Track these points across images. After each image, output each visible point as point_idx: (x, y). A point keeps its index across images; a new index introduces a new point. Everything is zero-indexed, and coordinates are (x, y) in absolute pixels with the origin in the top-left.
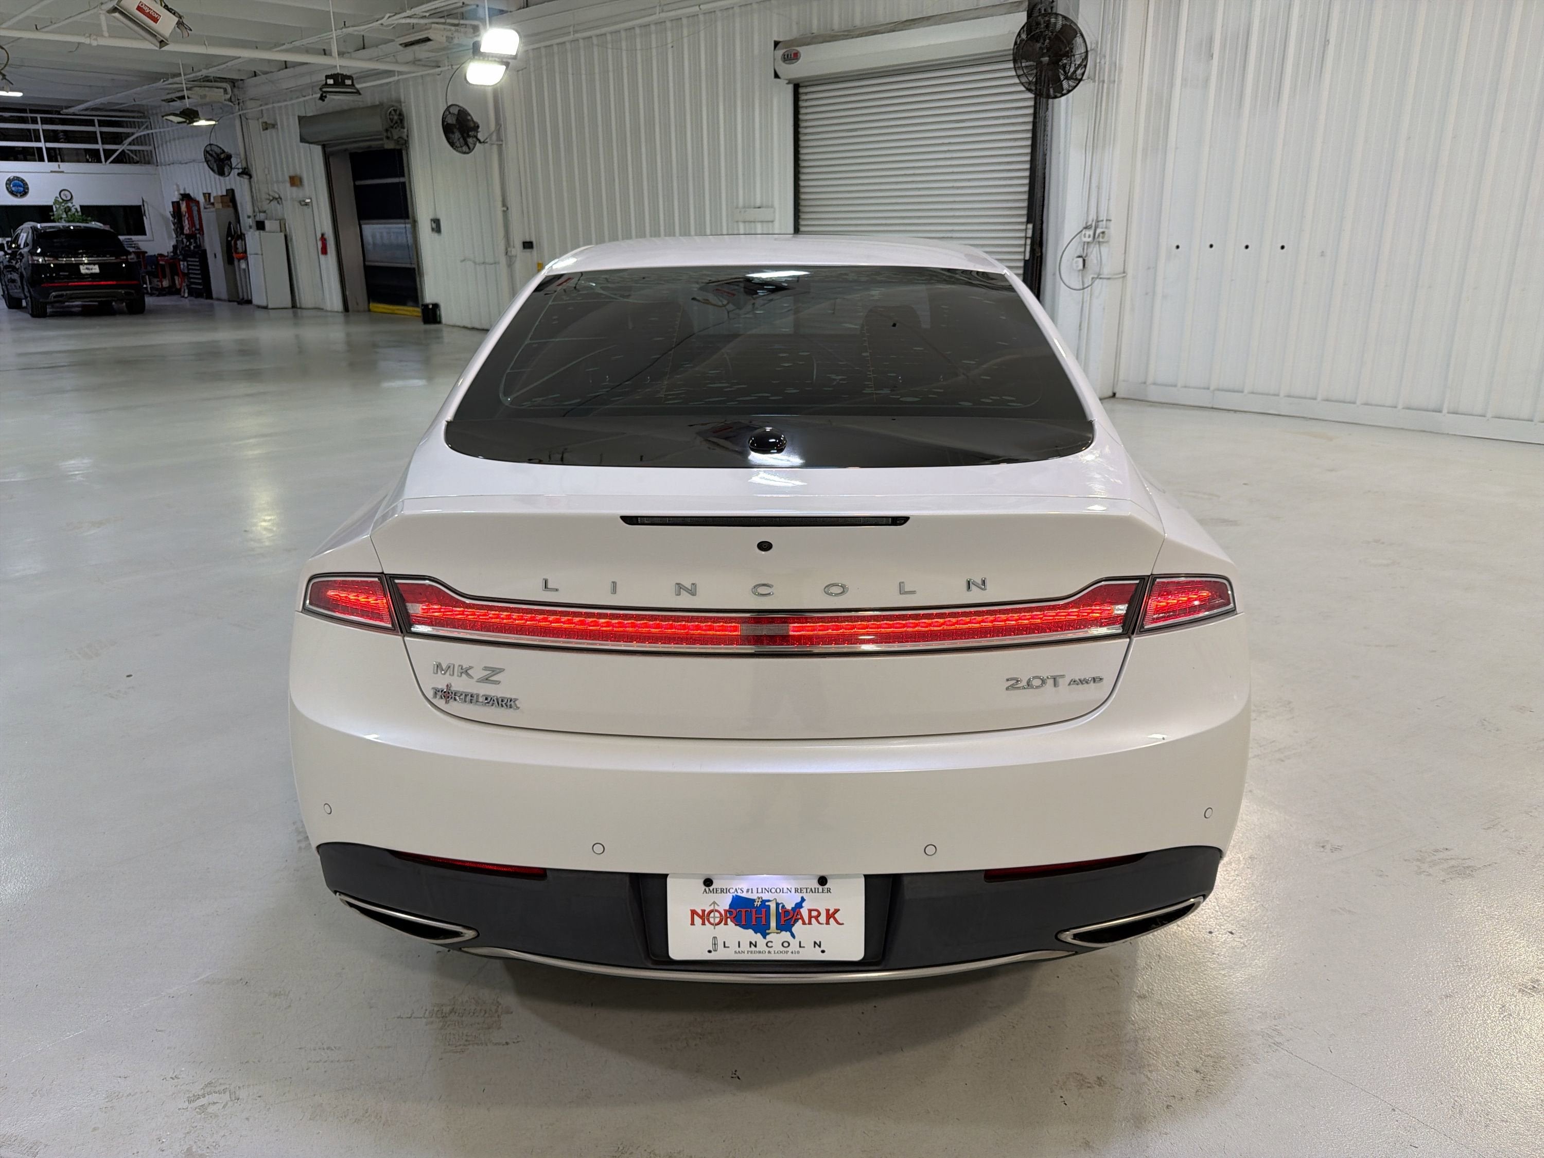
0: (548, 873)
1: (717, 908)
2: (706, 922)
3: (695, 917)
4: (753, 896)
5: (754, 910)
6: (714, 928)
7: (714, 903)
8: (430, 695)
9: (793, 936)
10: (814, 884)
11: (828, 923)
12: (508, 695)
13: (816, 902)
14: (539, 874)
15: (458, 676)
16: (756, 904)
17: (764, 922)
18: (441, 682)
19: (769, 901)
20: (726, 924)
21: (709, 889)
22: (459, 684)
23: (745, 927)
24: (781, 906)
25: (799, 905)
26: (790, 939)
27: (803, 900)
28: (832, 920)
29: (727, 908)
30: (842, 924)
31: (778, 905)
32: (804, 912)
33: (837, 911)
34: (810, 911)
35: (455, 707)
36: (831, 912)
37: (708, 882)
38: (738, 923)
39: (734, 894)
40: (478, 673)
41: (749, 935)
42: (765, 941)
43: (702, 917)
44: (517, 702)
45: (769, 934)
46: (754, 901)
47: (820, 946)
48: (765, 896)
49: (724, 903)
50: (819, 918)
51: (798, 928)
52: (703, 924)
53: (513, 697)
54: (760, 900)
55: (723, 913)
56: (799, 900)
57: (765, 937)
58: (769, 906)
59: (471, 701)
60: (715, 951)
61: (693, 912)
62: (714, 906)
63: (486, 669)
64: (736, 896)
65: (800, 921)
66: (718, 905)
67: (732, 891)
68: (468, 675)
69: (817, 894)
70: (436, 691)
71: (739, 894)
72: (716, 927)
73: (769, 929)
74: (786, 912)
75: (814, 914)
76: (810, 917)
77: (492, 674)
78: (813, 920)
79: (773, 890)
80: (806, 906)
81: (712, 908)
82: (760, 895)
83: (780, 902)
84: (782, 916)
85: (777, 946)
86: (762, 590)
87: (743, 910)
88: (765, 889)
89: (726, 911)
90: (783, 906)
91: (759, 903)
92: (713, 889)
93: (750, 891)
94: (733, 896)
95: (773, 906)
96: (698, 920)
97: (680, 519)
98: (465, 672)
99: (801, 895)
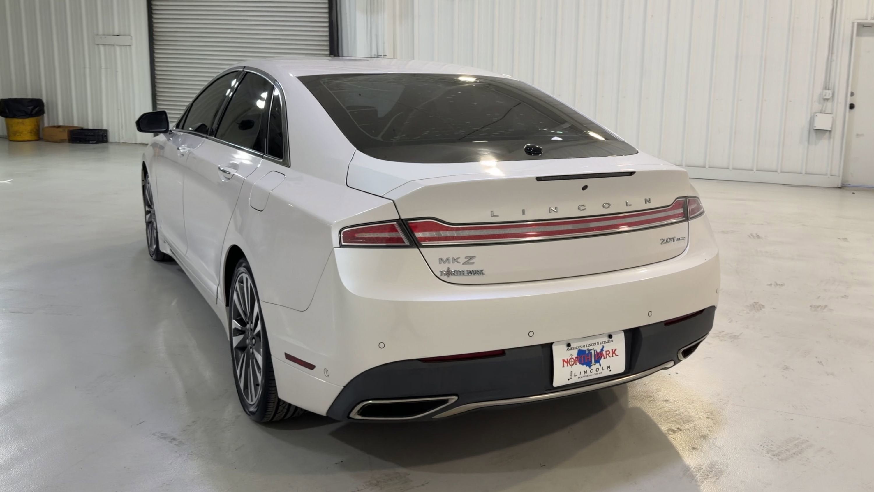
0: (506, 351)
1: (572, 357)
2: (569, 365)
3: (564, 362)
4: (585, 349)
5: (586, 355)
6: (572, 367)
7: (571, 355)
8: (439, 275)
9: (600, 365)
10: (606, 339)
11: (613, 356)
12: (479, 269)
13: (608, 347)
14: (502, 353)
15: (453, 263)
16: (586, 352)
17: (590, 361)
18: (444, 267)
19: (591, 350)
20: (576, 364)
21: (569, 349)
22: (454, 267)
23: (583, 364)
24: (596, 351)
25: (602, 350)
26: (599, 367)
27: (603, 347)
28: (614, 355)
29: (576, 356)
30: (617, 356)
31: (594, 351)
32: (604, 352)
33: (616, 350)
34: (606, 351)
35: (452, 279)
36: (613, 351)
37: (569, 345)
38: (580, 363)
39: (578, 349)
40: (462, 260)
41: (585, 368)
42: (590, 369)
43: (567, 362)
44: (483, 272)
45: (592, 366)
46: (585, 351)
47: (609, 368)
48: (590, 348)
49: (575, 353)
50: (610, 355)
51: (602, 361)
52: (568, 366)
53: (481, 269)
54: (588, 350)
55: (575, 358)
56: (602, 347)
57: (590, 368)
58: (591, 352)
59: (460, 275)
60: (571, 379)
61: (564, 361)
62: (571, 356)
63: (466, 257)
64: (579, 350)
65: (603, 357)
66: (573, 356)
67: (577, 348)
68: (457, 262)
69: (608, 343)
70: (442, 272)
71: (580, 349)
72: (573, 366)
73: (591, 363)
74: (598, 354)
75: (608, 352)
76: (607, 354)
77: (470, 259)
78: (607, 356)
79: (592, 345)
80: (605, 349)
81: (571, 357)
82: (588, 348)
83: (595, 350)
84: (596, 356)
85: (594, 372)
86: (582, 208)
87: (582, 356)
88: (589, 345)
89: (576, 357)
90: (597, 351)
91: (588, 352)
92: (570, 348)
93: (584, 346)
94: (578, 350)
95: (593, 352)
96: (565, 364)
97: (559, 177)
98: (455, 260)
99: (602, 345)
